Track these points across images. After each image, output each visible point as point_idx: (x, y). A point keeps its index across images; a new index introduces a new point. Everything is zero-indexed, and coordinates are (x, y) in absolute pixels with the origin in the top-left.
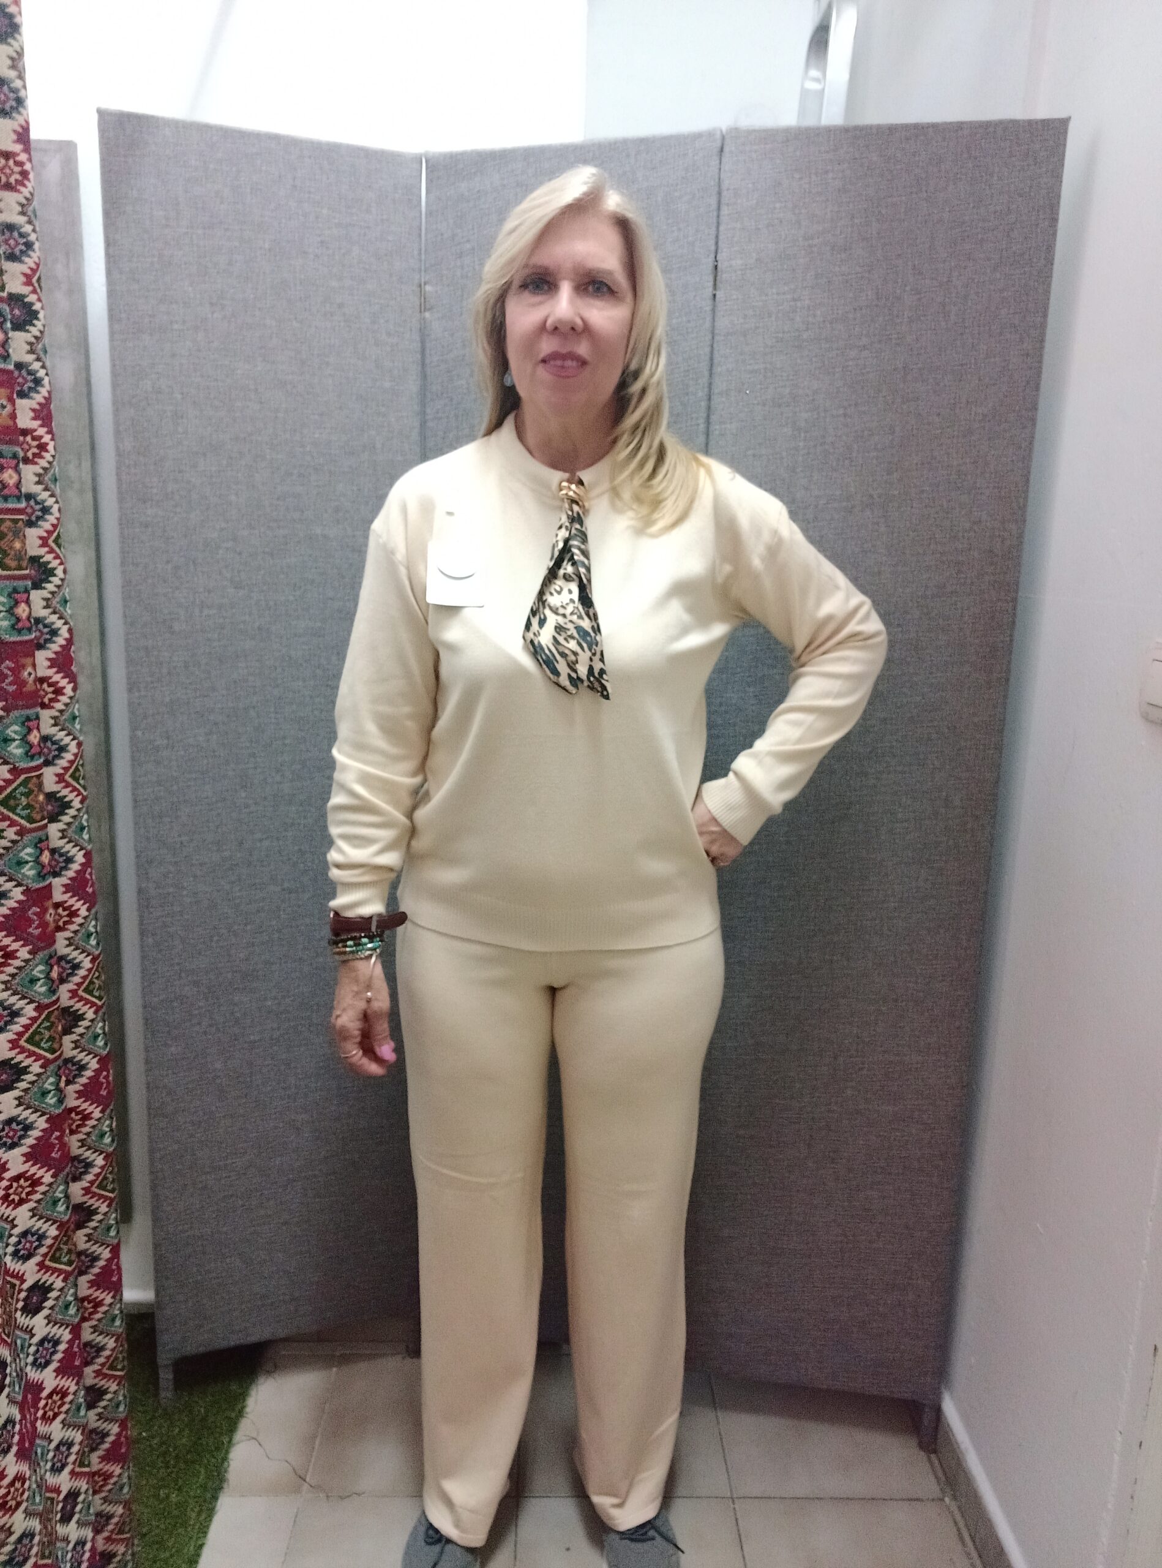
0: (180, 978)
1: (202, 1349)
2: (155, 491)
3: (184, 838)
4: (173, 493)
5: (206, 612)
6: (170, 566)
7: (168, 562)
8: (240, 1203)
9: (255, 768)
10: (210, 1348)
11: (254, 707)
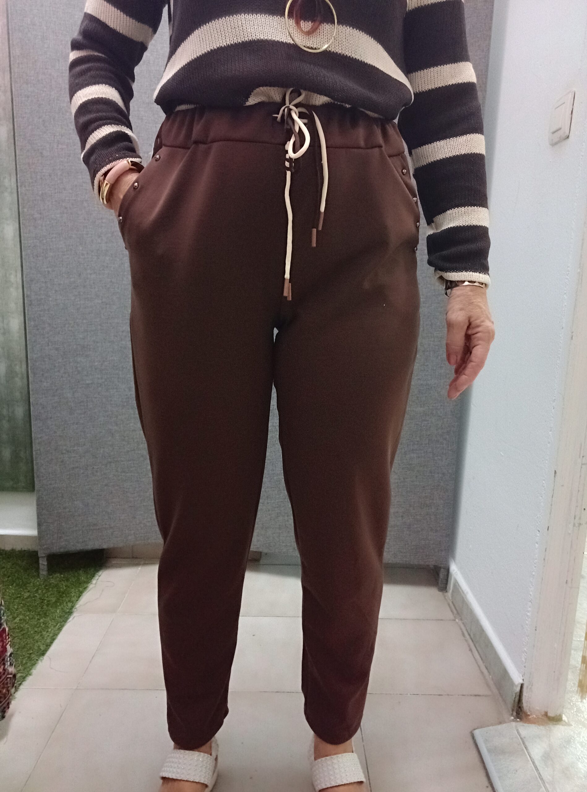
0: (48, 345)
1: (62, 550)
2: (32, 78)
3: (50, 269)
4: (42, 80)
5: (60, 146)
6: (41, 120)
7: (40, 118)
8: (82, 471)
9: (87, 234)
10: (66, 550)
11: (86, 201)
